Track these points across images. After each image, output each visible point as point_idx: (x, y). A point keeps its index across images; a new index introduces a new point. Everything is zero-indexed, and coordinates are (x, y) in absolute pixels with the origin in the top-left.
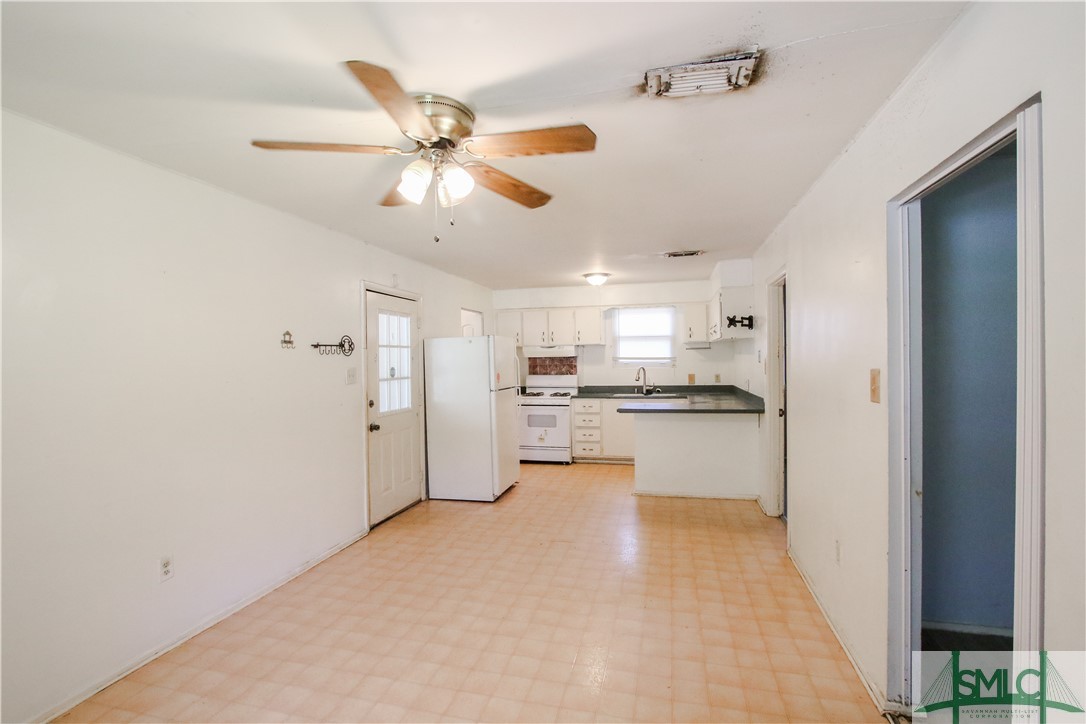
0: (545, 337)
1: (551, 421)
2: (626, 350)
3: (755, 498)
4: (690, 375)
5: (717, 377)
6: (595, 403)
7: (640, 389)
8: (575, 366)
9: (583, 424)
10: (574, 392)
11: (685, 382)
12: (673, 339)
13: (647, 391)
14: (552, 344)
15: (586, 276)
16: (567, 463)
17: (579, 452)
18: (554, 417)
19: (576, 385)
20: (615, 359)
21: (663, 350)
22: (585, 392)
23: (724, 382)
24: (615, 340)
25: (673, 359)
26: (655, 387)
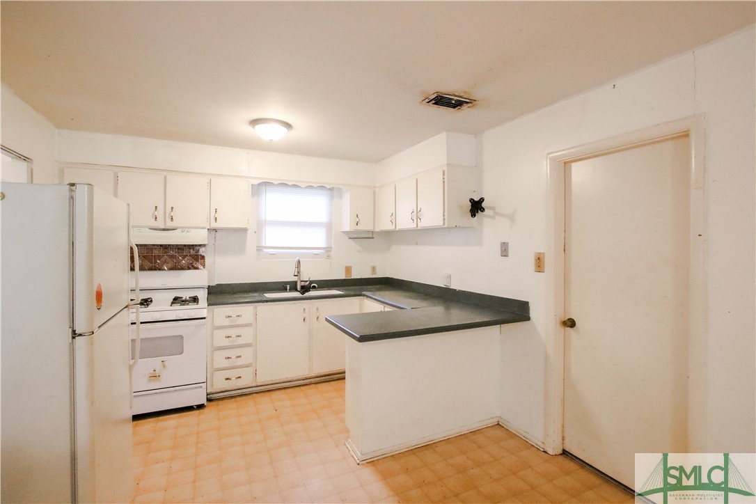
0: (160, 213)
1: (176, 346)
2: (274, 238)
3: (494, 421)
4: (346, 267)
5: (374, 269)
6: (244, 311)
7: (293, 286)
8: (203, 257)
9: (227, 342)
10: (203, 295)
11: (341, 276)
12: (329, 227)
13: (303, 287)
14: (169, 224)
15: (254, 122)
16: (200, 407)
17: (219, 384)
18: (181, 337)
19: (206, 284)
20: (260, 249)
21: (317, 239)
22: (220, 294)
23: (379, 275)
24: (261, 225)
25: (328, 249)
26: (312, 282)
